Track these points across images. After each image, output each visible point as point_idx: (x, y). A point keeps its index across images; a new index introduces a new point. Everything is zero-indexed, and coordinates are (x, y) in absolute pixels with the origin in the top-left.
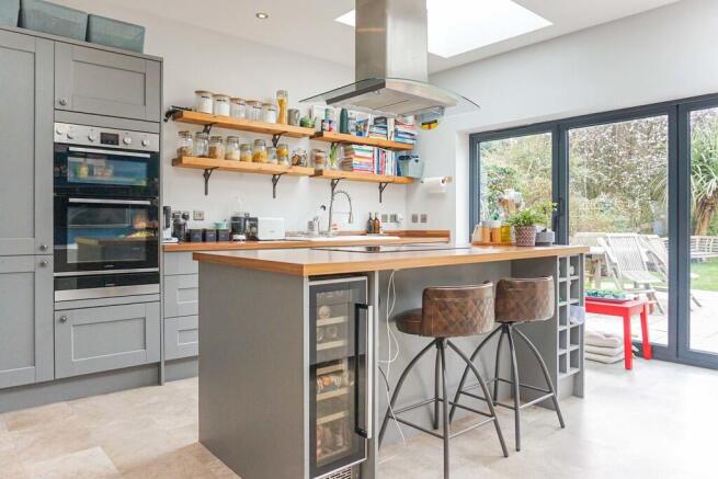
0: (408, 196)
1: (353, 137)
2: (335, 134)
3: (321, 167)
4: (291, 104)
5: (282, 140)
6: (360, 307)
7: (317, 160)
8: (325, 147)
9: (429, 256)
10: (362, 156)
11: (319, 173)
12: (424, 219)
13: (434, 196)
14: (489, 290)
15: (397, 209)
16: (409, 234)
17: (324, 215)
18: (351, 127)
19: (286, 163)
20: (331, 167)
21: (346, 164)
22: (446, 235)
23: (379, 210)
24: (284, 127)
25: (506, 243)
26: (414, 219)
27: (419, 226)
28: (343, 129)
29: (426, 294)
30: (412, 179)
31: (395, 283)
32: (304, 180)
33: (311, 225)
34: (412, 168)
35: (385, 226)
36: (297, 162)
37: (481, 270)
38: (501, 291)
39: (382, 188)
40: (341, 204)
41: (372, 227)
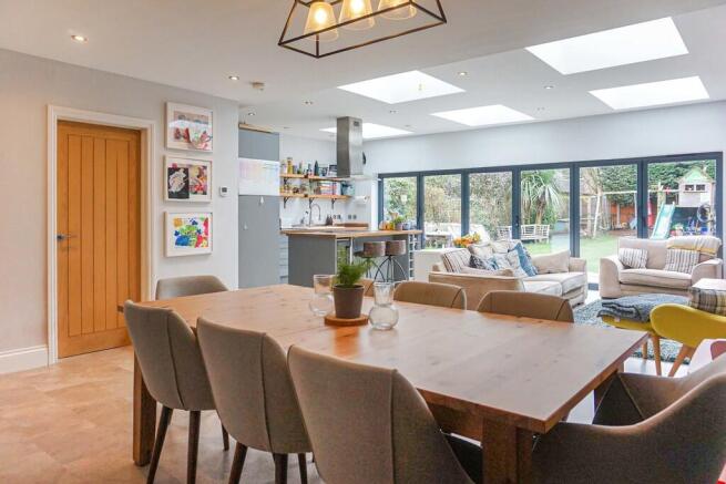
0: (347, 205)
1: (320, 177)
2: (312, 177)
3: (306, 192)
4: (294, 163)
5: (289, 181)
6: (347, 247)
7: (304, 189)
8: (306, 182)
9: (358, 233)
10: (326, 186)
11: (306, 196)
12: (355, 217)
13: (360, 205)
14: (383, 243)
15: (341, 212)
16: (347, 225)
17: (307, 216)
18: (320, 171)
19: (291, 191)
20: (311, 194)
21: (318, 191)
22: (366, 225)
23: (332, 213)
24: (291, 175)
25: (391, 229)
26: (350, 217)
27: (352, 221)
28: (316, 174)
29: (365, 245)
30: (349, 197)
31: (357, 241)
32: (297, 199)
33: (302, 221)
34: (349, 191)
35: (335, 221)
36: (296, 191)
37: (381, 238)
38: (388, 244)
39: (333, 202)
40: (315, 211)
41: (329, 222)
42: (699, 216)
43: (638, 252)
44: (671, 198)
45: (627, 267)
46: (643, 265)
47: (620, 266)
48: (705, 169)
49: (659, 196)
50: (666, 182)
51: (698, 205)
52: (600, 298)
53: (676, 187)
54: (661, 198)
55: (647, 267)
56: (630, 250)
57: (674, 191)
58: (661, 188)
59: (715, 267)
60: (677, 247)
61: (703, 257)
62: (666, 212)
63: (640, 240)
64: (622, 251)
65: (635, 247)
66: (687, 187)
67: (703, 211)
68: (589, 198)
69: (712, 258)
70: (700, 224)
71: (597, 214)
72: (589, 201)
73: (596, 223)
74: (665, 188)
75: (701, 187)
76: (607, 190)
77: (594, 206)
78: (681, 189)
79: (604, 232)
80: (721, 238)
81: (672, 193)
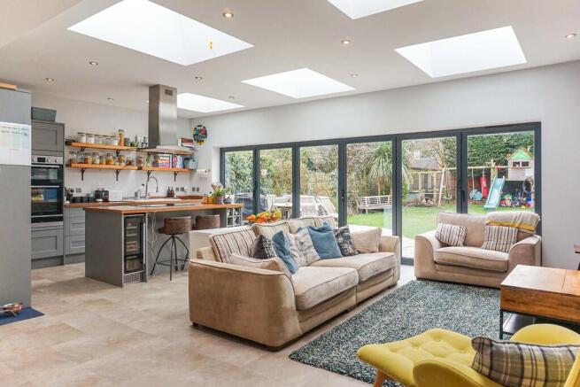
0: (191, 178)
3: (142, 165)
4: (126, 136)
5: (121, 153)
6: (141, 223)
7: (140, 162)
8: (144, 156)
10: (164, 159)
11: (141, 168)
12: (198, 190)
13: (202, 178)
15: (185, 185)
16: (191, 197)
17: (143, 189)
19: (123, 164)
20: (147, 166)
21: (155, 164)
23: (174, 185)
24: (122, 147)
25: (213, 203)
26: (194, 189)
27: (196, 194)
30: (192, 170)
32: (131, 172)
33: (136, 194)
34: (191, 164)
35: (177, 194)
36: (130, 163)
39: (175, 174)
40: (152, 183)
41: (170, 194)
42: (524, 188)
43: (456, 228)
44: (502, 173)
45: (444, 245)
46: (461, 242)
47: (435, 243)
48: (529, 148)
49: (492, 170)
50: (497, 159)
51: (524, 179)
52: (415, 279)
53: (506, 164)
54: (494, 173)
55: (465, 244)
56: (448, 226)
57: (504, 167)
58: (493, 165)
59: (533, 247)
60: (496, 223)
61: (521, 234)
62: (498, 184)
63: (460, 215)
64: (440, 226)
65: (453, 223)
66: (515, 164)
67: (527, 184)
68: (435, 173)
69: (531, 235)
70: (525, 195)
71: (442, 187)
72: (435, 175)
73: (441, 193)
74: (496, 165)
75: (526, 164)
76: (451, 166)
77: (439, 180)
78: (510, 165)
79: (448, 201)
80: (540, 215)
81: (503, 169)
